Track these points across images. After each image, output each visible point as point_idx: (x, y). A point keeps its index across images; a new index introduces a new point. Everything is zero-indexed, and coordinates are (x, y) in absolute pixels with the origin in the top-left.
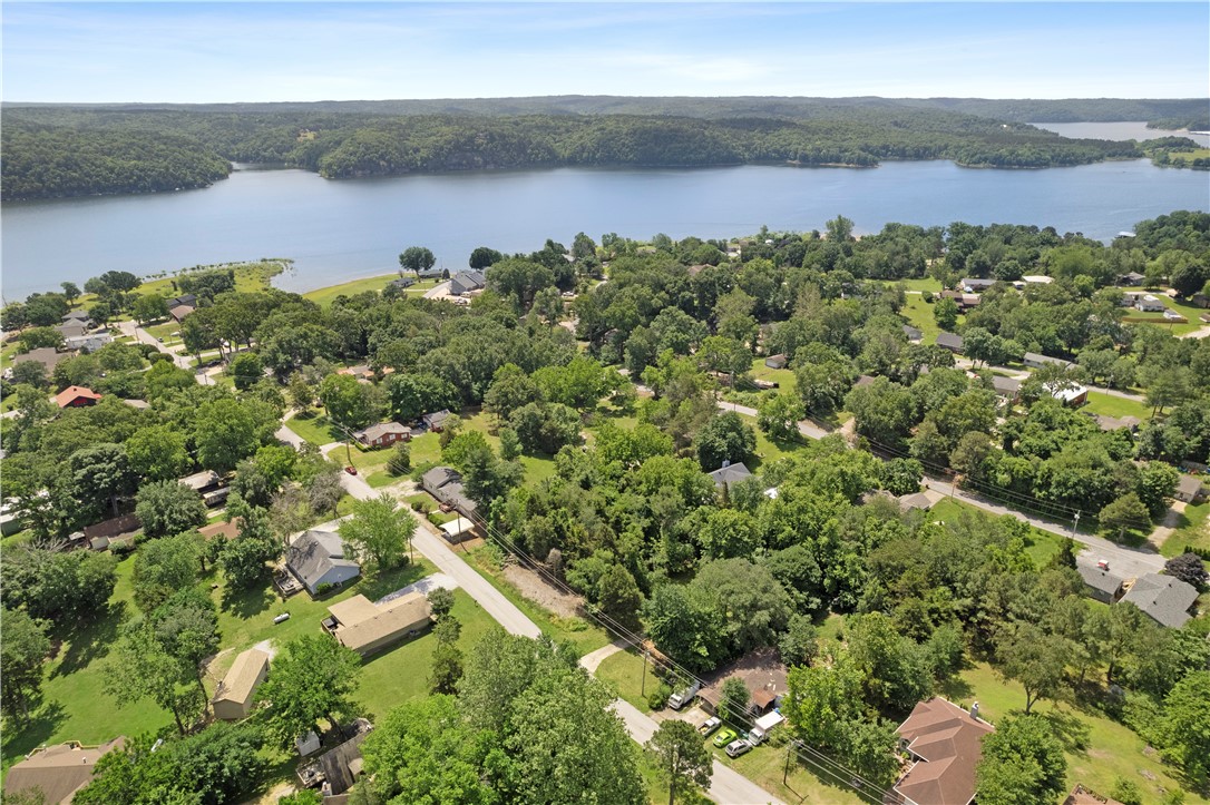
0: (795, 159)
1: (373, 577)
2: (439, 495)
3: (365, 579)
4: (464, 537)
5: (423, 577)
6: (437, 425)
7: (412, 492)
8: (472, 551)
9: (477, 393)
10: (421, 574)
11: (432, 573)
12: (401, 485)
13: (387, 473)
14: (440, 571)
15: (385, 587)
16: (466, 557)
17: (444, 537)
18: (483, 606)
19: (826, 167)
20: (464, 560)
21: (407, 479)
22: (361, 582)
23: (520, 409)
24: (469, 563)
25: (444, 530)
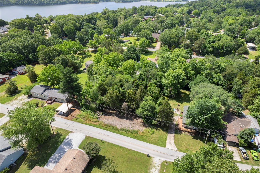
0: (79, 2)
1: (34, 150)
2: (44, 98)
3: (30, 153)
4: (70, 111)
5: (64, 138)
6: (21, 72)
7: (27, 100)
8: (78, 116)
9: (32, 58)
10: (62, 137)
11: (67, 134)
12: (19, 98)
13: (7, 95)
14: (70, 132)
15: (46, 153)
16: (77, 120)
17: (59, 114)
18: (106, 140)
19: (87, 4)
20: (78, 122)
21: (21, 95)
22: (28, 157)
23: (57, 58)
24: (81, 122)
25: (57, 111)
